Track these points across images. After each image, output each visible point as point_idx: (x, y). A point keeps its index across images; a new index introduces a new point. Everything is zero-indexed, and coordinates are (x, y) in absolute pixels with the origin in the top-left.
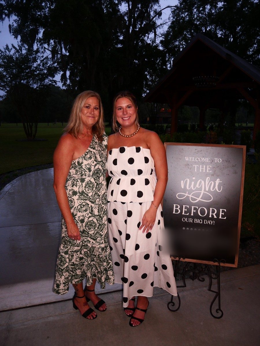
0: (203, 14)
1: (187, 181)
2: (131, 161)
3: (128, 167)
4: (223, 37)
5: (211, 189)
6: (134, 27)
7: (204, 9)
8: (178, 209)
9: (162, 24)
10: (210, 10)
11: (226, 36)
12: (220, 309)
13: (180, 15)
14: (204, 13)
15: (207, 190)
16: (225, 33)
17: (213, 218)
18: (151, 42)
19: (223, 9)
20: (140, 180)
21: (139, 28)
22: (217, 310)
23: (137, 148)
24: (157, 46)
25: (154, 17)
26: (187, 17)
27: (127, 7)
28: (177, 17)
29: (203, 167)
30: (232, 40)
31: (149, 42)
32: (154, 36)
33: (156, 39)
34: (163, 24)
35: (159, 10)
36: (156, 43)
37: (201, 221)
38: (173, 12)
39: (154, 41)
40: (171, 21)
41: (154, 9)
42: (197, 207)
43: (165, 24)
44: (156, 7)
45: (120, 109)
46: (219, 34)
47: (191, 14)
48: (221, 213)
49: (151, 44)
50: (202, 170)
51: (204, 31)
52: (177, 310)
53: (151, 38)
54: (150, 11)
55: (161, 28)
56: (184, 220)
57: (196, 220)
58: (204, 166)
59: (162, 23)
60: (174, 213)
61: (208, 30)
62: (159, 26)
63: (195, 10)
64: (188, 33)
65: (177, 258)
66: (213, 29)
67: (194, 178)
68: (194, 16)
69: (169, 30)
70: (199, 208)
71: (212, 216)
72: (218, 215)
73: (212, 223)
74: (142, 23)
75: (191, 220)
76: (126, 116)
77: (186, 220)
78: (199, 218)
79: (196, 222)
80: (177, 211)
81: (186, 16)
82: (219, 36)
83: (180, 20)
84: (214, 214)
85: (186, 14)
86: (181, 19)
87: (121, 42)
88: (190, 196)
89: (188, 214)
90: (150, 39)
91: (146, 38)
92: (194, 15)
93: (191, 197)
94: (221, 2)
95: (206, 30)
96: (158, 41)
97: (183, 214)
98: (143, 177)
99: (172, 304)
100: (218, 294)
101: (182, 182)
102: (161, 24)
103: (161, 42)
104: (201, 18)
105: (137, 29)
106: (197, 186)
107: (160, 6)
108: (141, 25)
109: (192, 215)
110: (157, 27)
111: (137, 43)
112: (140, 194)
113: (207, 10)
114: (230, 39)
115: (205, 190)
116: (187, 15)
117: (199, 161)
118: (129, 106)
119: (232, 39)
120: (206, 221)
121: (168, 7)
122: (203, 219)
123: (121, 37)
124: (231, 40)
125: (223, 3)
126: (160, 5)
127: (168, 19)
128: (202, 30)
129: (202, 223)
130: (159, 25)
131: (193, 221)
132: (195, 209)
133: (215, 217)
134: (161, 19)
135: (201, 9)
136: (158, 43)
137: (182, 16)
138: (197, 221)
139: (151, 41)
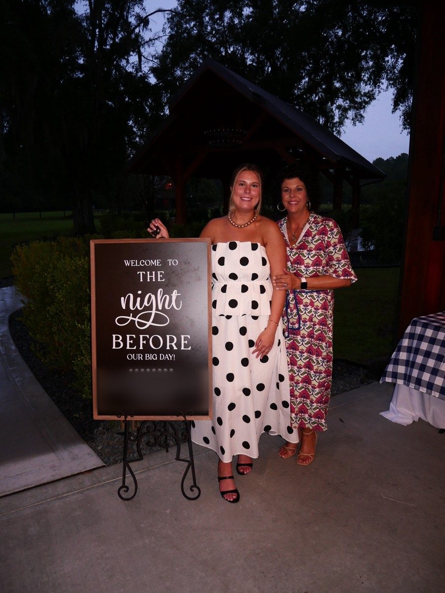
0: (220, 26)
1: (129, 297)
2: (244, 261)
3: (239, 270)
4: (254, 64)
5: (166, 307)
6: (102, 42)
7: (221, 18)
8: (119, 341)
9: (152, 40)
10: (231, 19)
11: (261, 64)
12: (195, 485)
13: (182, 26)
14: (221, 24)
15: (160, 308)
16: (258, 58)
17: (172, 351)
18: (134, 70)
19: (251, 19)
20: (254, 286)
21: (111, 45)
22: (191, 487)
23: (253, 245)
24: (145, 76)
25: (136, 27)
26: (195, 29)
27: (88, 7)
28: (178, 29)
29: (151, 274)
30: (270, 71)
31: (130, 69)
32: (137, 60)
33: (143, 66)
34: (154, 39)
35: (144, 15)
36: (143, 72)
37: (154, 357)
38: (170, 20)
39: (139, 68)
40: (169, 35)
41: (134, 13)
42: (148, 336)
43: (157, 39)
44: (137, 9)
45: (242, 185)
46: (249, 59)
47: (201, 25)
48: (183, 342)
49: (135, 73)
50: (151, 279)
51: (224, 54)
52: (133, 497)
53: (133, 63)
54: (127, 16)
55: (151, 45)
56: (130, 357)
57: (147, 355)
58: (154, 272)
59: (152, 38)
60: (114, 347)
61: (230, 52)
62: (147, 42)
63: (207, 18)
64: (199, 56)
65: (122, 417)
66: (239, 51)
67: (140, 292)
68: (206, 28)
69: (166, 49)
70: (150, 338)
71: (171, 346)
72: (178, 344)
73: (171, 357)
74: (116, 35)
75: (140, 356)
76: (247, 196)
77: (133, 356)
78: (152, 351)
79: (148, 358)
80: (118, 344)
81: (192, 28)
82: (249, 62)
83: (182, 33)
84: (173, 344)
85: (192, 24)
86: (185, 32)
87: (81, 68)
88: (136, 320)
89: (135, 348)
90: (132, 65)
91: (124, 63)
92: (207, 26)
93: (138, 322)
94: (249, 8)
95: (226, 52)
96: (145, 68)
97: (128, 348)
98: (258, 283)
99: (125, 489)
100: (191, 464)
101: (122, 299)
102: (150, 40)
103: (153, 70)
104: (217, 31)
105: (108, 47)
106: (146, 303)
107: (144, 9)
108: (114, 39)
109: (141, 348)
110: (144, 44)
111: (110, 71)
112: (255, 305)
113: (226, 20)
114: (266, 69)
115: (157, 309)
116: (194, 25)
117: (145, 265)
118: (255, 184)
119: (270, 69)
120: (162, 356)
121: (160, 11)
122: (158, 352)
123: (80, 59)
124: (268, 69)
125: (251, 9)
126: (144, 6)
127: (163, 31)
128: (221, 52)
129: (156, 359)
130: (148, 40)
131: (144, 357)
132: (144, 338)
133: (175, 348)
134: (151, 30)
135: (217, 16)
136: (147, 71)
137: (187, 27)
138: (150, 357)
139: (133, 67)
